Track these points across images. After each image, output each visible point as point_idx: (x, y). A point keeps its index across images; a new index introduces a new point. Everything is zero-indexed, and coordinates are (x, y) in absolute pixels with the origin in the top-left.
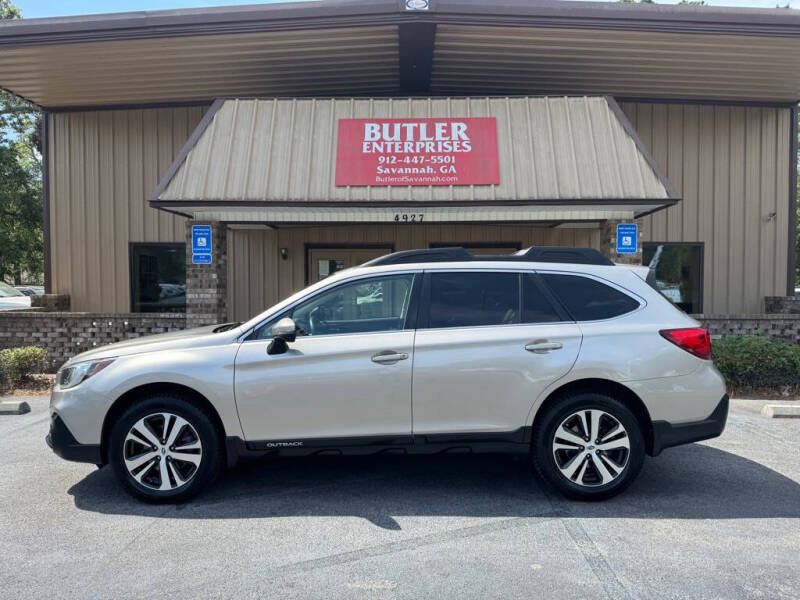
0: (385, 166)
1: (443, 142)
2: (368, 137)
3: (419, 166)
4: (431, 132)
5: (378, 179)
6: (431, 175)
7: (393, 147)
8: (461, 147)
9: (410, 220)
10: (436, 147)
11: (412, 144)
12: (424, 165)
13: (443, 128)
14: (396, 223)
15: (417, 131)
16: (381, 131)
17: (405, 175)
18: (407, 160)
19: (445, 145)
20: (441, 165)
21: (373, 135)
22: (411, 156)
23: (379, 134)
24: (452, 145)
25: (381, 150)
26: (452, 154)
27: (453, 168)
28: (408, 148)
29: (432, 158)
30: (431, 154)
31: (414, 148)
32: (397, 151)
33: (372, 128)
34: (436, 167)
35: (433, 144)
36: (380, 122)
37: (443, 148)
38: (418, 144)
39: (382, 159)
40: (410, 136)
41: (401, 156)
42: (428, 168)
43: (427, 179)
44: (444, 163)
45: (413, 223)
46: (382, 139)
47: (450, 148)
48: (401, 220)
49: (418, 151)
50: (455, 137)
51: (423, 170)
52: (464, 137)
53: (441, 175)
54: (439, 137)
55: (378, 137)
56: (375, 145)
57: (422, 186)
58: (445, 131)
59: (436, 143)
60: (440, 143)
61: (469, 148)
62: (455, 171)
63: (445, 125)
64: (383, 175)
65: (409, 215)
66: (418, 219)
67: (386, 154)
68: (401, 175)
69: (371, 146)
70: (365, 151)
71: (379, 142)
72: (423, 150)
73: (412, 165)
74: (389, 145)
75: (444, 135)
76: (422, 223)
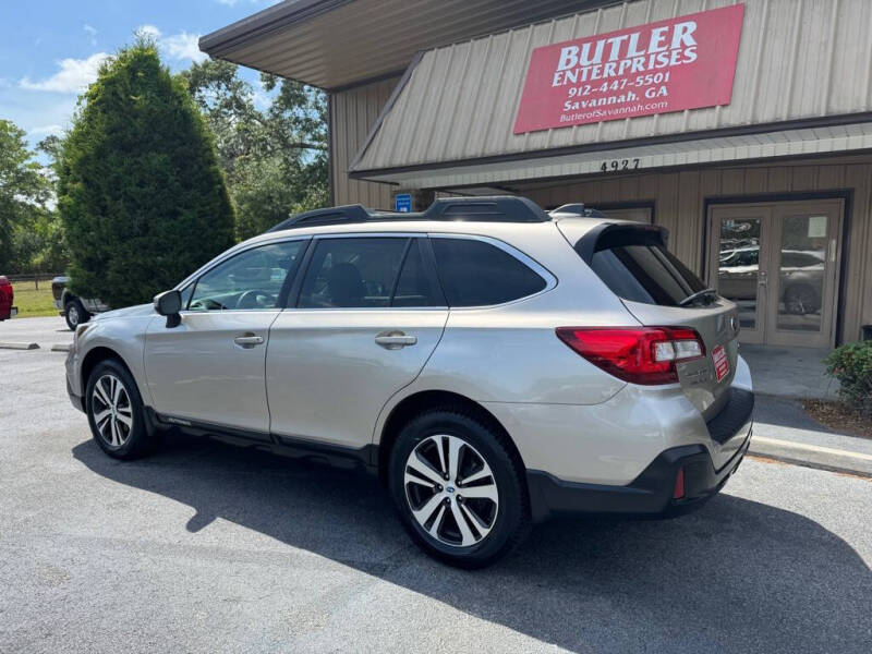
0: (576, 99)
1: (658, 53)
2: (562, 66)
3: (617, 93)
4: (643, 44)
5: (563, 118)
6: (631, 104)
7: (590, 72)
8: (683, 57)
9: (621, 167)
10: (646, 64)
11: (614, 65)
12: (625, 92)
13: (662, 34)
14: (603, 175)
15: (625, 45)
16: (579, 55)
17: (597, 108)
18: (605, 88)
19: (660, 58)
20: (650, 86)
21: (568, 61)
22: (610, 80)
23: (576, 58)
24: (669, 57)
25: (574, 80)
26: (668, 68)
27: (664, 90)
28: (609, 71)
29: (638, 80)
30: (638, 73)
31: (616, 70)
32: (594, 77)
33: (570, 52)
34: (640, 91)
35: (643, 60)
36: (579, 43)
37: (657, 62)
38: (622, 63)
39: (573, 91)
40: (614, 55)
41: (598, 83)
42: (630, 94)
43: (624, 110)
44: (653, 84)
45: (626, 171)
46: (578, 65)
47: (666, 61)
48: (609, 168)
49: (621, 72)
50: (676, 44)
51: (623, 98)
52: (690, 41)
53: (644, 101)
54: (653, 47)
55: (573, 63)
56: (569, 74)
57: (616, 120)
58: (663, 38)
59: (647, 57)
60: (652, 58)
61: (694, 57)
62: (665, 93)
63: (666, 29)
64: (572, 112)
65: (620, 161)
66: (631, 166)
67: (579, 84)
68: (591, 109)
69: (563, 76)
70: (555, 84)
71: (573, 70)
72: (627, 70)
73: (610, 93)
74: (585, 70)
75: (661, 44)
76: (637, 171)
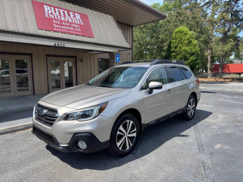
0: (56, 24)
2: (46, 11)
3: (68, 26)
5: (55, 29)
6: (73, 31)
9: (60, 46)
12: (70, 27)
14: (55, 47)
16: (51, 9)
17: (64, 29)
22: (64, 22)
25: (53, 17)
28: (63, 19)
30: (71, 23)
32: (59, 18)
33: (47, 8)
34: (74, 28)
36: (50, 6)
38: (66, 18)
39: (54, 21)
40: (62, 14)
41: (61, 21)
42: (72, 28)
44: (76, 27)
45: (61, 47)
46: (52, 13)
48: (57, 45)
50: (77, 18)
52: (80, 19)
53: (76, 31)
55: (50, 12)
56: (50, 15)
62: (80, 31)
64: (57, 28)
65: (59, 44)
66: (63, 46)
67: (55, 19)
70: (47, 16)
72: (68, 21)
74: (56, 16)
75: (73, 17)
76: (64, 47)
